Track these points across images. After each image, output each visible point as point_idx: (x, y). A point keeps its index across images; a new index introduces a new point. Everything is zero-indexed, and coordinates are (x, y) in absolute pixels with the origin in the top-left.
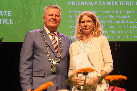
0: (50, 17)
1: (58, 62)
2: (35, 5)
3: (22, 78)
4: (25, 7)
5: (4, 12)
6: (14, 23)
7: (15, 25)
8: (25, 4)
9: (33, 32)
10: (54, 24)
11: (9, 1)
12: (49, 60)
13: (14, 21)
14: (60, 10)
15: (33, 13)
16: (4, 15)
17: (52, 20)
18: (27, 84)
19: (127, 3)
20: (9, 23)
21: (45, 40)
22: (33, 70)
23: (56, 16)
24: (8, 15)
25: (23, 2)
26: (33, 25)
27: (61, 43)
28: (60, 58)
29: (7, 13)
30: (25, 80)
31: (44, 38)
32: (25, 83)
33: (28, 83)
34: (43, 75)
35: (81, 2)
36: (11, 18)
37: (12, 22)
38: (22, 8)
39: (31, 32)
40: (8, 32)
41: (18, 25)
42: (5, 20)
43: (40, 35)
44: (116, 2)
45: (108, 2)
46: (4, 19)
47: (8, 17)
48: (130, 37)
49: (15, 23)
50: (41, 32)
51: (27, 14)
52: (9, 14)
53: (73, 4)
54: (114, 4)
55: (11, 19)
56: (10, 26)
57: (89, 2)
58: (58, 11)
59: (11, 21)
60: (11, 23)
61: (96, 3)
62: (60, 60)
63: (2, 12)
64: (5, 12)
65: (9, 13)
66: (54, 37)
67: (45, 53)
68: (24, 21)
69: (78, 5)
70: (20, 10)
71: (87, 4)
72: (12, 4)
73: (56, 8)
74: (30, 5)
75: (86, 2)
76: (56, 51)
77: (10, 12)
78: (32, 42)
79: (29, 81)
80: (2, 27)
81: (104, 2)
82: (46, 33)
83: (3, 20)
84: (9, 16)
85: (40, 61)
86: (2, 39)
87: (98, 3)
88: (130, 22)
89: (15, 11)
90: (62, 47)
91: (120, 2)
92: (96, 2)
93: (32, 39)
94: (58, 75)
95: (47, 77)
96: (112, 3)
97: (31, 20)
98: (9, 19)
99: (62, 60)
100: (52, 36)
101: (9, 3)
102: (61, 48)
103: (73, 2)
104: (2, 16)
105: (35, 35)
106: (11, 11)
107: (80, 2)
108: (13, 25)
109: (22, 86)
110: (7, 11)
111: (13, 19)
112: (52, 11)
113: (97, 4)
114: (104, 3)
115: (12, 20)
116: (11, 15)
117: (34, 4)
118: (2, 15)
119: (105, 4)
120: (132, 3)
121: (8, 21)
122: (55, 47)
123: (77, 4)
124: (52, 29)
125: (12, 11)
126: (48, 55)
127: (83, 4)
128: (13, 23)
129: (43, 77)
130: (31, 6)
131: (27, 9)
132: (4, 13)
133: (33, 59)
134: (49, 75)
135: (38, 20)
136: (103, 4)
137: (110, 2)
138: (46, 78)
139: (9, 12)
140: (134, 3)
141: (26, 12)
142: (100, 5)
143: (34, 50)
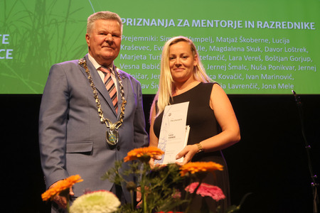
0: (102, 38)
1: (119, 124)
2: (56, 23)
3: (46, 156)
6: (14, 58)
7: (17, 62)
9: (67, 64)
10: (110, 51)
11: (5, 16)
12: (102, 120)
13: (13, 54)
14: (120, 23)
15: (52, 38)
17: (105, 44)
18: (58, 169)
19: (229, 23)
20: (3, 58)
21: (90, 82)
22: (68, 141)
23: (114, 35)
24: (4, 43)
25: (33, 17)
27: (122, 88)
28: (123, 117)
30: (53, 160)
31: (89, 78)
32: (53, 167)
33: (59, 166)
34: (89, 149)
35: (144, 20)
36: (8, 47)
37: (9, 56)
38: (31, 28)
39: (61, 63)
40: (3, 74)
41: (23, 61)
43: (80, 71)
44: (208, 21)
45: (194, 21)
47: (3, 46)
48: (234, 86)
49: (17, 57)
50: (81, 64)
51: (39, 41)
52: (6, 41)
53: (128, 22)
54: (206, 24)
55: (8, 50)
56: (6, 64)
57: (159, 20)
58: (117, 26)
59: (8, 54)
60: (7, 58)
61: (172, 22)
62: (122, 121)
65: (4, 39)
66: (108, 76)
67: (92, 107)
68: (34, 55)
69: (138, 24)
70: (27, 32)
71: (155, 24)
72: (12, 22)
73: (113, 18)
74: (46, 23)
75: (154, 20)
76: (114, 103)
77: (6, 37)
78: (66, 84)
79: (60, 163)
81: (186, 21)
82: (91, 67)
85: (81, 121)
87: (176, 22)
88: (234, 59)
89: (15, 34)
90: (126, 94)
91: (217, 21)
92: (172, 20)
93: (65, 79)
94: (118, 150)
95: (97, 153)
96: (203, 23)
97: (48, 52)
98: (4, 50)
99: (127, 120)
100: (105, 73)
101: (6, 19)
102: (123, 98)
103: (129, 21)
105: (71, 70)
106: (8, 35)
107: (141, 20)
108: (12, 62)
109: (46, 172)
111: (12, 50)
112: (105, 25)
113: (173, 24)
114: (186, 23)
115: (10, 52)
116: (8, 43)
117: (54, 21)
119: (188, 24)
120: (239, 24)
121: (3, 54)
122: (111, 95)
123: (136, 24)
124: (104, 62)
125: (10, 35)
126: (99, 111)
127: (148, 25)
128: (11, 58)
129: (88, 153)
130: (48, 25)
131: (40, 31)
133: (68, 119)
134: (101, 150)
135: (61, 52)
136: (185, 25)
137: (198, 21)
138: (94, 157)
139: (4, 36)
140: (243, 24)
141: (39, 37)
142: (179, 25)
143: (68, 100)
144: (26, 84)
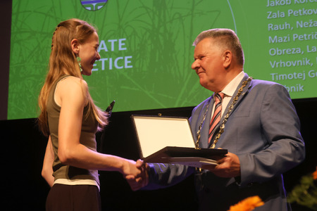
2: (181, 18)
4: (156, 26)
5: (110, 43)
6: (134, 66)
7: (138, 70)
8: (157, 18)
11: (119, 16)
13: (133, 62)
15: (177, 37)
16: (109, 49)
20: (122, 67)
24: (120, 49)
25: (151, 14)
26: (178, 67)
29: (116, 44)
36: (127, 54)
37: (129, 64)
38: (150, 28)
40: (122, 87)
41: (145, 69)
42: (113, 61)
46: (111, 59)
47: (119, 54)
49: (137, 65)
51: (162, 42)
52: (123, 47)
55: (126, 58)
56: (126, 74)
59: (126, 62)
60: (126, 67)
63: (106, 42)
64: (112, 41)
65: (120, 44)
68: (157, 60)
70: (146, 33)
72: (127, 23)
74: (168, 20)
77: (123, 42)
80: (107, 77)
83: (109, 60)
84: (121, 51)
86: (112, 104)
89: (133, 37)
97: (174, 55)
98: (122, 58)
101: (120, 20)
104: (107, 52)
106: (124, 39)
108: (132, 71)
110: (116, 40)
111: (131, 57)
115: (129, 60)
116: (125, 49)
117: (177, 16)
118: (106, 50)
121: (121, 62)
125: (127, 38)
128: (131, 67)
130: (171, 22)
131: (162, 30)
132: (109, 45)
135: (190, 54)
139: (120, 40)
141: (161, 37)
144: (152, 97)
